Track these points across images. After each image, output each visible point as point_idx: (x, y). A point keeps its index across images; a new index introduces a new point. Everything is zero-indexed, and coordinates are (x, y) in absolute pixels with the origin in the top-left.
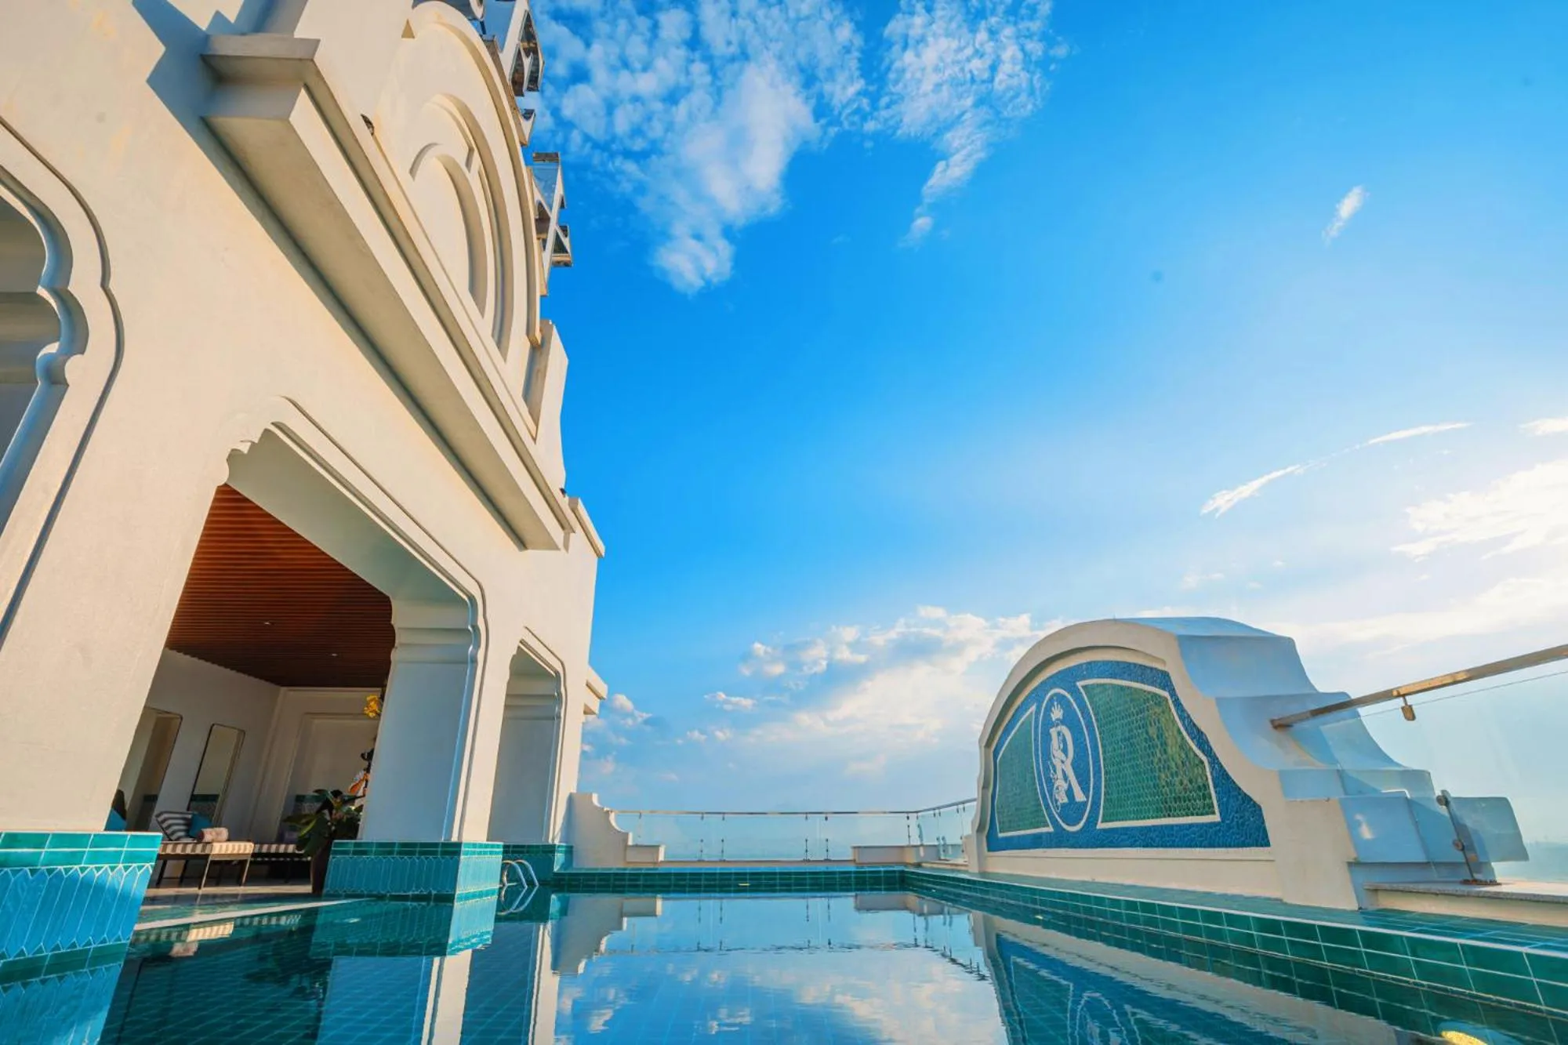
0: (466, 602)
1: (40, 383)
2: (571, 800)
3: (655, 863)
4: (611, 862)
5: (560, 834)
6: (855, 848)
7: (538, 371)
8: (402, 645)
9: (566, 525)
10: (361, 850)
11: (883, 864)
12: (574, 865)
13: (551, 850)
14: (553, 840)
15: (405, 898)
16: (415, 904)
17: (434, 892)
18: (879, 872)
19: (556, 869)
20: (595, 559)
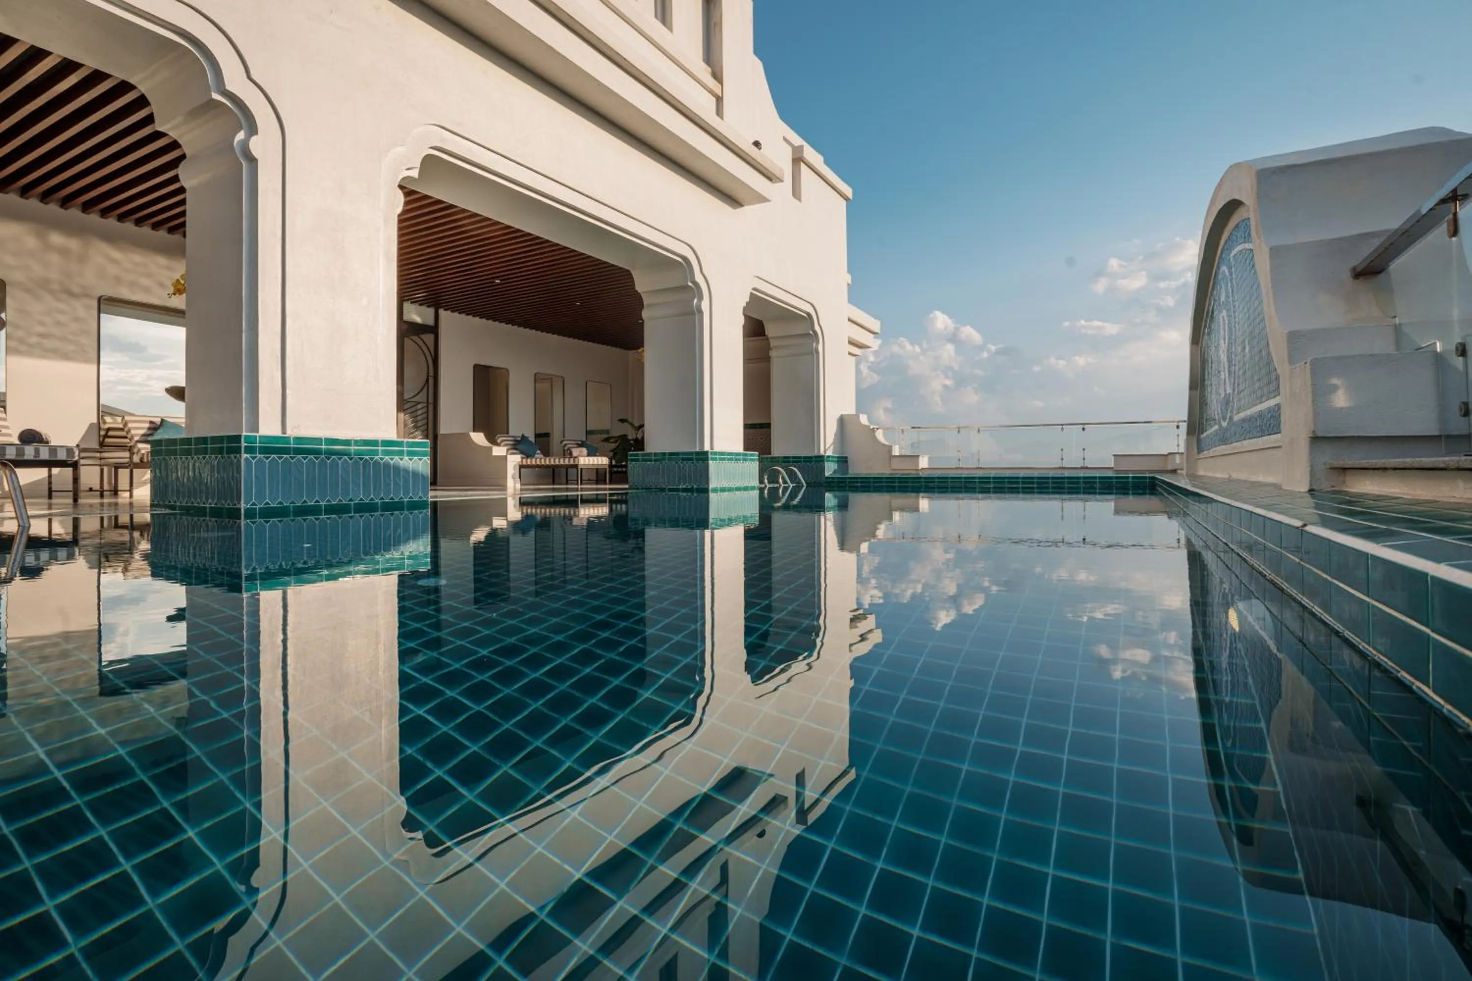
0: (680, 263)
1: (244, 163)
2: (842, 421)
3: (917, 470)
4: (879, 469)
5: (832, 448)
6: (1115, 455)
7: (715, 25)
8: (650, 305)
9: (772, 177)
10: (648, 458)
11: (1133, 471)
12: (850, 471)
13: (820, 459)
14: (825, 452)
15: (677, 490)
16: (685, 494)
17: (695, 486)
18: (1128, 478)
19: (827, 474)
20: (844, 203)
